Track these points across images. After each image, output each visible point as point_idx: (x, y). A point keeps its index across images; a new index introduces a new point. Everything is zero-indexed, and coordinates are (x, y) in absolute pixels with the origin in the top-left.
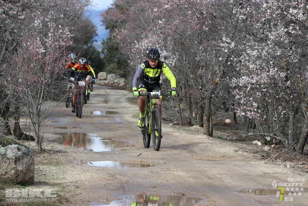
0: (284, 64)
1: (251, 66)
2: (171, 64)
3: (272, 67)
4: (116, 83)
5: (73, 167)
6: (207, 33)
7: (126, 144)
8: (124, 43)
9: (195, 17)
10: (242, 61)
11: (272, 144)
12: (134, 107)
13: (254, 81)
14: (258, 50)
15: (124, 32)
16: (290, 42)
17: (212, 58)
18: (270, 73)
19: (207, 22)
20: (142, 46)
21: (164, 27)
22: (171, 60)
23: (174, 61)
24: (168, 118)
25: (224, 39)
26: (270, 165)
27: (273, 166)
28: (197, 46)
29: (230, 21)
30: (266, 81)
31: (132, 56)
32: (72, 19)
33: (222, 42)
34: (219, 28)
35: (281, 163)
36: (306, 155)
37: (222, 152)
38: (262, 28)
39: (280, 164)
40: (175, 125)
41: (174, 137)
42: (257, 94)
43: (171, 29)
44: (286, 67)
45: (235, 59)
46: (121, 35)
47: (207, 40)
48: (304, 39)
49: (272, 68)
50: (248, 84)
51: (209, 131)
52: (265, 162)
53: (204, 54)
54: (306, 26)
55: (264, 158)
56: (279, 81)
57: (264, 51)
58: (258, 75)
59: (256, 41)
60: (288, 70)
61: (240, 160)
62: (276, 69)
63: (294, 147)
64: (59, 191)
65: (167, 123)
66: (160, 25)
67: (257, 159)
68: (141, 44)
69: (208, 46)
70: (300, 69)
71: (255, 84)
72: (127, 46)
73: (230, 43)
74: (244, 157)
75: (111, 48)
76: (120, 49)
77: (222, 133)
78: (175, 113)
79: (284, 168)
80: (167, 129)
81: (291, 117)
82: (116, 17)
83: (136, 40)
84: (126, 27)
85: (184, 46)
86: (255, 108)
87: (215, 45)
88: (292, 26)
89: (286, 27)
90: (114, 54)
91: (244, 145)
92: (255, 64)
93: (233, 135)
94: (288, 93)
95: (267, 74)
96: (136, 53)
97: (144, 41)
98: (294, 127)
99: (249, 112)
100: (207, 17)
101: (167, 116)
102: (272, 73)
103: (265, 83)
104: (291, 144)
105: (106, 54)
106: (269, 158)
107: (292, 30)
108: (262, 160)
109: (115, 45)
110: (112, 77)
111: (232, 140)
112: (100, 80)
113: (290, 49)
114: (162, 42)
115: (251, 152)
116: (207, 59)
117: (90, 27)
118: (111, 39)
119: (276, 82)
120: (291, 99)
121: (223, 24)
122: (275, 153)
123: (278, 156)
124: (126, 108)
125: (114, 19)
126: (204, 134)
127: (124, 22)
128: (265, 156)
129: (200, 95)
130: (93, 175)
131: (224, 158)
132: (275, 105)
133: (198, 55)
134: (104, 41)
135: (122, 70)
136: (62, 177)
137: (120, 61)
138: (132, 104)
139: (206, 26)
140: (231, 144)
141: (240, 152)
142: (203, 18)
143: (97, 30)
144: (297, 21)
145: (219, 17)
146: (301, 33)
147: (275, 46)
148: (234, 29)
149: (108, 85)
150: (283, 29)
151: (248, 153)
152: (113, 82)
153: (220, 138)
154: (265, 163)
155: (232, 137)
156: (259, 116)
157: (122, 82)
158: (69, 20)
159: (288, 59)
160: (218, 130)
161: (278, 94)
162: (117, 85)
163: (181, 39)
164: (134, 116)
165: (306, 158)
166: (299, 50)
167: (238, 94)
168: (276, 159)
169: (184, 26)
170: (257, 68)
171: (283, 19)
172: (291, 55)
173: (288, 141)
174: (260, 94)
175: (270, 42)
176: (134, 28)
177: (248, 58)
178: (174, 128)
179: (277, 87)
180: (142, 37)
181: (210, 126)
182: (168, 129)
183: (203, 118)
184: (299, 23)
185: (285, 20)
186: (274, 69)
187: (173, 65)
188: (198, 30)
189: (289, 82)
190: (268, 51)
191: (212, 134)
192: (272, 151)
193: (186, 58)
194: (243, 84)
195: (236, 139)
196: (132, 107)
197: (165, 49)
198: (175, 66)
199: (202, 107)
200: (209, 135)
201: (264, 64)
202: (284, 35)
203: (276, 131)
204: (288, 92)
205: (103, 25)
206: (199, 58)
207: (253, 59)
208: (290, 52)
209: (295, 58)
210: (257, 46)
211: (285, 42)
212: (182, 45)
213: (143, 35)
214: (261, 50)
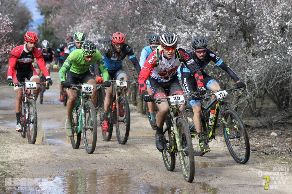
0: (213, 45)
5: (16, 146)
6: (139, 17)
8: (59, 28)
9: (127, 3)
14: (187, 32)
15: (59, 17)
16: (218, 24)
17: (144, 40)
19: (139, 6)
21: (97, 12)
25: (155, 23)
28: (129, 29)
29: (160, 6)
32: (9, 7)
33: (153, 25)
34: (150, 12)
38: (191, 12)
43: (104, 14)
44: (214, 47)
46: (55, 21)
47: (139, 24)
48: (231, 21)
51: (143, 109)
53: (136, 37)
54: (232, 9)
57: (194, 33)
59: (185, 24)
60: (216, 50)
64: (5, 169)
66: (93, 10)
68: (75, 29)
69: (140, 29)
70: (227, 49)
72: (62, 30)
73: (161, 27)
75: (46, 33)
76: (55, 33)
79: (215, 142)
82: (51, 3)
83: (70, 24)
84: (60, 12)
85: (117, 30)
87: (146, 28)
88: (220, 9)
89: (214, 10)
94: (217, 72)
97: (79, 26)
100: (138, 2)
107: (220, 13)
109: (51, 30)
113: (218, 31)
114: (96, 27)
116: (139, 41)
117: (26, 13)
118: (46, 24)
120: (221, 77)
121: (154, 8)
125: (49, 5)
126: (139, 112)
127: (59, 8)
129: (134, 75)
130: (36, 153)
133: (130, 38)
134: (39, 26)
136: (6, 156)
139: (138, 11)
142: (134, 3)
143: (33, 16)
144: (224, 4)
145: (150, 2)
146: (228, 16)
147: (203, 28)
148: (164, 13)
150: (210, 12)
158: (7, 7)
159: (217, 40)
163: (114, 23)
166: (226, 32)
169: (117, 11)
170: (187, 49)
171: (211, 2)
172: (219, 37)
175: (198, 25)
176: (68, 13)
180: (76, 22)
181: (144, 105)
183: (137, 98)
184: (226, 6)
185: (213, 4)
188: (130, 15)
190: (198, 33)
191: (146, 112)
197: (99, 33)
199: (135, 87)
200: (143, 113)
202: (212, 18)
205: (38, 11)
206: (131, 41)
207: (183, 41)
208: (218, 33)
209: (223, 39)
210: (186, 29)
211: (213, 24)
212: (115, 29)
213: (77, 20)
214: (190, 32)
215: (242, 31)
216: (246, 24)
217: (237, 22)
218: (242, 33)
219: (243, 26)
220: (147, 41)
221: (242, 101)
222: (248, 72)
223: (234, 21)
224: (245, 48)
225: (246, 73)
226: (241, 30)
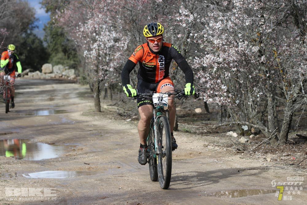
0: (256, 35)
1: (216, 42)
2: (123, 47)
3: (241, 40)
4: (65, 76)
5: (5, 181)
6: (161, 6)
7: (73, 148)
8: (68, 27)
10: (205, 36)
11: (251, 135)
12: (84, 103)
13: (221, 60)
14: (222, 21)
15: (68, 13)
16: (261, 9)
18: (240, 48)
20: (88, 28)
22: (122, 42)
23: (126, 43)
24: (124, 113)
26: (247, 160)
27: (250, 161)
30: (235, 58)
31: (77, 42)
35: (260, 156)
36: (291, 144)
37: (188, 148)
39: (259, 158)
40: (134, 120)
41: (130, 136)
42: (226, 75)
43: (119, 4)
44: (258, 39)
45: (196, 35)
46: (64, 17)
48: (278, 3)
49: (241, 42)
50: (214, 63)
52: (241, 156)
55: (240, 152)
56: (251, 57)
57: (230, 23)
58: (224, 51)
59: (220, 11)
60: (261, 42)
61: (211, 157)
62: (246, 42)
63: (276, 136)
65: (124, 120)
67: (231, 153)
69: (164, 21)
71: (223, 63)
74: (215, 153)
75: (55, 35)
76: (65, 34)
77: (190, 126)
78: (134, 106)
79: (263, 161)
80: (123, 126)
81: (270, 99)
85: (136, 24)
86: (225, 92)
87: (171, 19)
90: (59, 40)
91: (216, 138)
92: (221, 39)
93: (203, 127)
94: (264, 71)
95: (235, 50)
96: (82, 38)
98: (273, 111)
99: (217, 97)
101: (123, 110)
102: (242, 49)
103: (234, 61)
104: (272, 132)
105: (49, 42)
106: (245, 152)
108: (237, 155)
109: (60, 30)
110: (59, 69)
111: (202, 134)
112: (45, 73)
113: (261, 17)
114: (110, 21)
115: (224, 146)
117: (27, 10)
119: (248, 58)
120: (269, 77)
122: (254, 145)
123: (256, 147)
124: (74, 104)
128: (241, 149)
131: (191, 156)
132: (249, 87)
134: (45, 26)
135: (72, 60)
137: (67, 49)
138: (82, 100)
140: (200, 138)
141: (210, 147)
149: (55, 79)
151: (220, 147)
152: (60, 75)
153: (187, 132)
154: (240, 158)
155: (203, 130)
156: (230, 102)
157: (71, 74)
160: (186, 123)
161: (251, 73)
162: (66, 77)
163: (132, 15)
164: (84, 114)
165: (291, 148)
166: (272, 17)
167: (203, 77)
168: (254, 151)
170: (223, 43)
172: (263, 24)
173: (268, 128)
174: (229, 75)
175: (235, 11)
177: (211, 32)
178: (131, 124)
179: (250, 65)
180: (88, 17)
182: (125, 126)
186: (244, 43)
187: (126, 48)
189: (263, 58)
190: (235, 21)
191: (177, 128)
192: (251, 143)
193: (140, 38)
194: (207, 65)
195: (207, 132)
196: (82, 103)
197: (114, 30)
198: (127, 50)
201: (232, 38)
203: (253, 117)
204: (264, 69)
205: (42, 7)
207: (218, 33)
208: (262, 20)
209: (267, 27)
210: (221, 17)
211: (255, 8)
212: (133, 23)
213: (88, 15)
214: (226, 21)
215: (293, 15)
216: (298, 6)
217: (285, 3)
218: (293, 18)
219: (293, 8)
220: (173, 36)
221: (297, 106)
222: (302, 68)
223: (282, 3)
224: (298, 37)
225: (300, 70)
226: (292, 13)
